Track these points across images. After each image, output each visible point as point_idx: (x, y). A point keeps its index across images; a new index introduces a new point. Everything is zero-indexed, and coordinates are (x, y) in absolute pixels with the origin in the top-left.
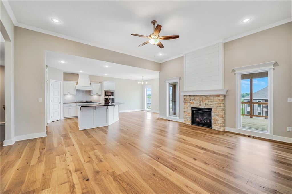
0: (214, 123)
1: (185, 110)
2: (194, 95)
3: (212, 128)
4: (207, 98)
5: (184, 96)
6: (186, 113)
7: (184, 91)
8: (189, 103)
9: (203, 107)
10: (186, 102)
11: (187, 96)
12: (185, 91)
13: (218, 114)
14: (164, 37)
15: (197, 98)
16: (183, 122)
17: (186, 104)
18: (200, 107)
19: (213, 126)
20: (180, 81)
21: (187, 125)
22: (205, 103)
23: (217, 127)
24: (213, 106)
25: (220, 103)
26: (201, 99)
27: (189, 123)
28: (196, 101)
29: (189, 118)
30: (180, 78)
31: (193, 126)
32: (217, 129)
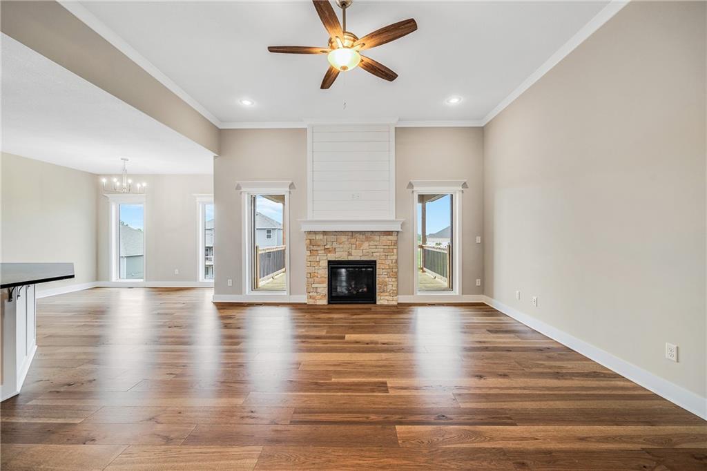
0: (381, 290)
1: (311, 270)
2: (336, 232)
3: (375, 303)
4: (367, 238)
5: (310, 232)
6: (315, 276)
7: (308, 219)
8: (323, 251)
9: (358, 259)
10: (315, 248)
11: (316, 233)
12: (311, 219)
13: (389, 270)
14: (370, 62)
15: (344, 238)
16: (306, 302)
17: (315, 252)
18: (351, 258)
19: (378, 298)
20: (290, 192)
21: (318, 307)
22: (361, 248)
23: (387, 298)
24: (378, 254)
25: (392, 247)
26: (353, 241)
27: (321, 301)
28: (341, 246)
29: (323, 288)
30: (292, 186)
31: (331, 306)
32: (386, 303)
